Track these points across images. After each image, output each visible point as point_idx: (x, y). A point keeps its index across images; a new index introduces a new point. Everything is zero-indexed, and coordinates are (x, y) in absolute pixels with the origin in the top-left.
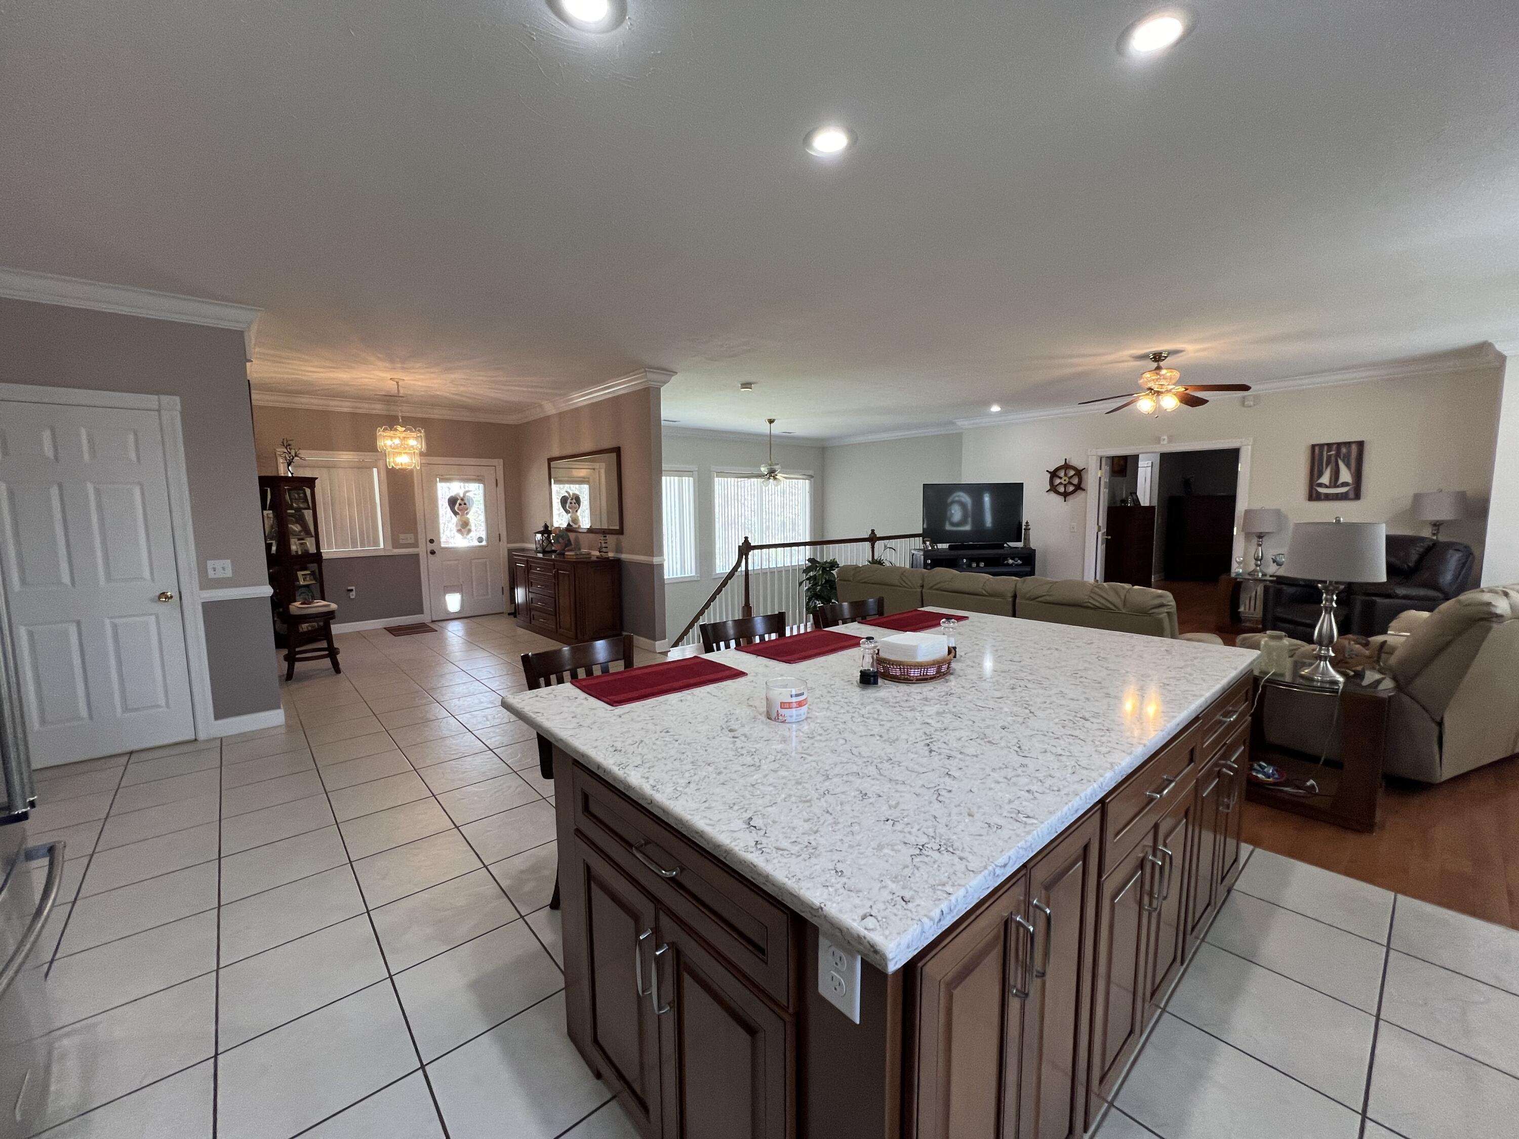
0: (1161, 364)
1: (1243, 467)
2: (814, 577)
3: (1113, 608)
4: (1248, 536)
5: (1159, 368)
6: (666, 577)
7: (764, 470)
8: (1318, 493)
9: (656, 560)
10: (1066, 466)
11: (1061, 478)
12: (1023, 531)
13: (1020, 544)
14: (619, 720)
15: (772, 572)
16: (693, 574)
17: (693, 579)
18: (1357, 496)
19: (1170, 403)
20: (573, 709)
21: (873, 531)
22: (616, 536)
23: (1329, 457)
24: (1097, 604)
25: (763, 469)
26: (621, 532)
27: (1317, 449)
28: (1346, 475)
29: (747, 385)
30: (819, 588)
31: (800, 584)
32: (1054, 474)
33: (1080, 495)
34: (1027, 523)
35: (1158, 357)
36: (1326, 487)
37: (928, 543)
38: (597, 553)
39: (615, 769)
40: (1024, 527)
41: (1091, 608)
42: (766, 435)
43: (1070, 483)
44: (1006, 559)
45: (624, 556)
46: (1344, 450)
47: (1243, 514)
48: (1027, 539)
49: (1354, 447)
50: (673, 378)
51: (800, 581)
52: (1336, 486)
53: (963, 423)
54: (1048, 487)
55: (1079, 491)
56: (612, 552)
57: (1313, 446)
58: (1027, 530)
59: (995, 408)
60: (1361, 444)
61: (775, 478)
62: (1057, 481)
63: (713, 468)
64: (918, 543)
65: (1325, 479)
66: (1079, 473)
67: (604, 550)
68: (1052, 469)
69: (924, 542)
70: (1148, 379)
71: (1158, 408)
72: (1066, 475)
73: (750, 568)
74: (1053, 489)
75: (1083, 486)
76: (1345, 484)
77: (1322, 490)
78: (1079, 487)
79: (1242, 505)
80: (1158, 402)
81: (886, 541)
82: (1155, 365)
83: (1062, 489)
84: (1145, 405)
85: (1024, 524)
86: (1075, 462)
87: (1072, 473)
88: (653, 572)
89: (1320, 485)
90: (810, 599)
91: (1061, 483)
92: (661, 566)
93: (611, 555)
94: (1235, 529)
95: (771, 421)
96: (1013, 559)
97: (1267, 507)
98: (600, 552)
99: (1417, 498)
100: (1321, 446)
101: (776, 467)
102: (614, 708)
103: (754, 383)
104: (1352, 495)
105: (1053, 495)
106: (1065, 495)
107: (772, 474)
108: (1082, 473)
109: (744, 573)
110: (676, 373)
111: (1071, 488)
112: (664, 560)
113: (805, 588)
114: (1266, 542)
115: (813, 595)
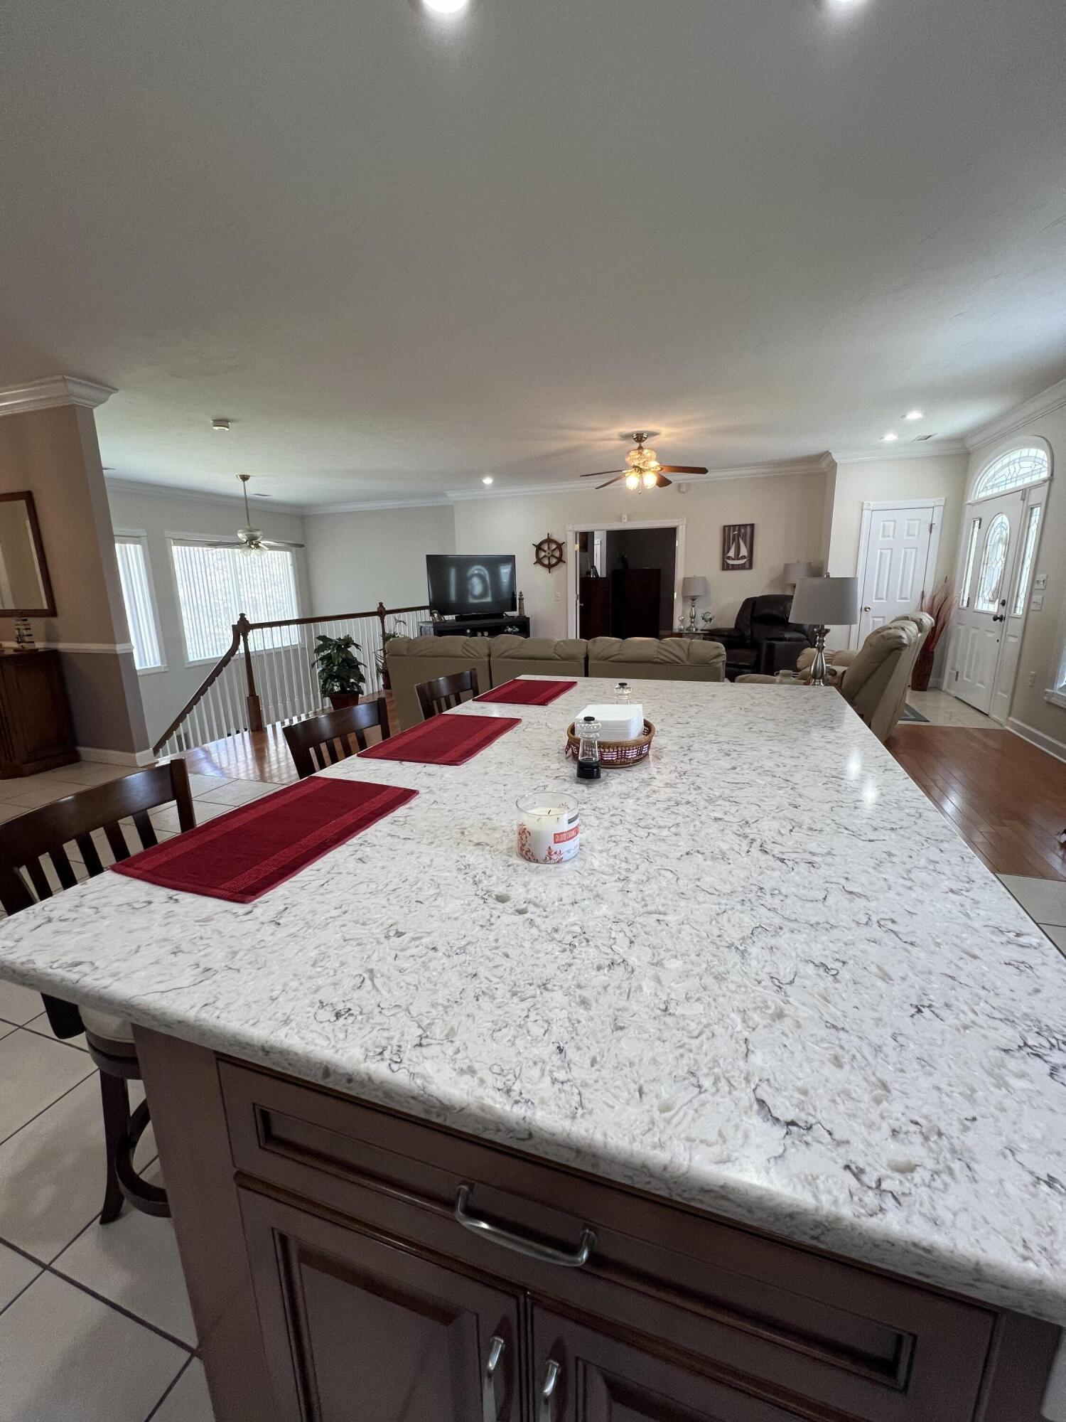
0: (643, 444)
1: (680, 543)
2: (329, 657)
3: (679, 661)
4: (685, 598)
5: (640, 448)
6: (138, 668)
7: (242, 536)
8: (728, 564)
9: (120, 648)
10: (549, 541)
11: (545, 551)
12: (518, 601)
13: (516, 614)
14: (281, 933)
15: (277, 652)
16: (159, 664)
17: (159, 670)
18: (751, 567)
19: (651, 480)
20: (158, 931)
21: (381, 604)
22: (44, 619)
23: (734, 535)
24: (665, 659)
25: (240, 535)
26: (52, 612)
27: (727, 528)
28: (744, 551)
29: (222, 422)
30: (336, 668)
31: (313, 665)
32: (539, 548)
33: (561, 566)
34: (521, 593)
35: (640, 438)
36: (733, 559)
37: (436, 615)
38: (15, 645)
39: (380, 1070)
40: (518, 597)
41: (660, 663)
42: (237, 498)
43: (553, 556)
44: (505, 627)
45: (62, 646)
46: (743, 531)
47: (682, 580)
48: (521, 608)
49: (748, 527)
50: (112, 396)
51: (312, 662)
52: (738, 559)
53: (453, 495)
54: (535, 560)
55: (561, 564)
56: (40, 641)
57: (725, 526)
58: (521, 599)
59: (488, 481)
60: (752, 526)
61: (257, 546)
62: (542, 554)
63: (167, 534)
64: (425, 616)
65: (731, 554)
66: (560, 546)
67: (27, 639)
68: (537, 543)
69: (432, 614)
70: (633, 458)
71: (641, 486)
72: (549, 548)
73: (251, 649)
74: (539, 561)
75: (563, 559)
76: (744, 557)
77: (731, 562)
78: (560, 560)
79: (680, 574)
80: (642, 478)
81: (397, 615)
82: (637, 445)
83: (546, 562)
84: (632, 481)
85: (518, 594)
86: (557, 537)
87: (554, 546)
88: (118, 665)
89: (729, 558)
90: (325, 682)
91: (545, 556)
92: (130, 656)
93: (40, 645)
94: (675, 594)
95: (245, 478)
96: (511, 627)
97: (698, 575)
98: (18, 642)
99: (787, 566)
100: (729, 526)
101: (258, 533)
102: (247, 907)
103: (232, 421)
104: (747, 566)
105: (539, 567)
106: (550, 567)
107: (252, 542)
108: (563, 547)
109: (244, 656)
110: (117, 390)
111: (554, 561)
112: (133, 648)
113: (318, 671)
114: (697, 603)
115: (328, 676)
